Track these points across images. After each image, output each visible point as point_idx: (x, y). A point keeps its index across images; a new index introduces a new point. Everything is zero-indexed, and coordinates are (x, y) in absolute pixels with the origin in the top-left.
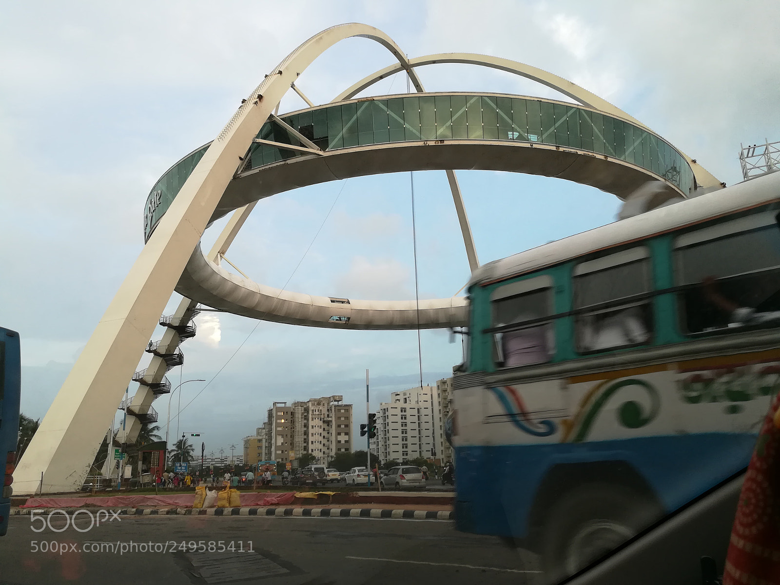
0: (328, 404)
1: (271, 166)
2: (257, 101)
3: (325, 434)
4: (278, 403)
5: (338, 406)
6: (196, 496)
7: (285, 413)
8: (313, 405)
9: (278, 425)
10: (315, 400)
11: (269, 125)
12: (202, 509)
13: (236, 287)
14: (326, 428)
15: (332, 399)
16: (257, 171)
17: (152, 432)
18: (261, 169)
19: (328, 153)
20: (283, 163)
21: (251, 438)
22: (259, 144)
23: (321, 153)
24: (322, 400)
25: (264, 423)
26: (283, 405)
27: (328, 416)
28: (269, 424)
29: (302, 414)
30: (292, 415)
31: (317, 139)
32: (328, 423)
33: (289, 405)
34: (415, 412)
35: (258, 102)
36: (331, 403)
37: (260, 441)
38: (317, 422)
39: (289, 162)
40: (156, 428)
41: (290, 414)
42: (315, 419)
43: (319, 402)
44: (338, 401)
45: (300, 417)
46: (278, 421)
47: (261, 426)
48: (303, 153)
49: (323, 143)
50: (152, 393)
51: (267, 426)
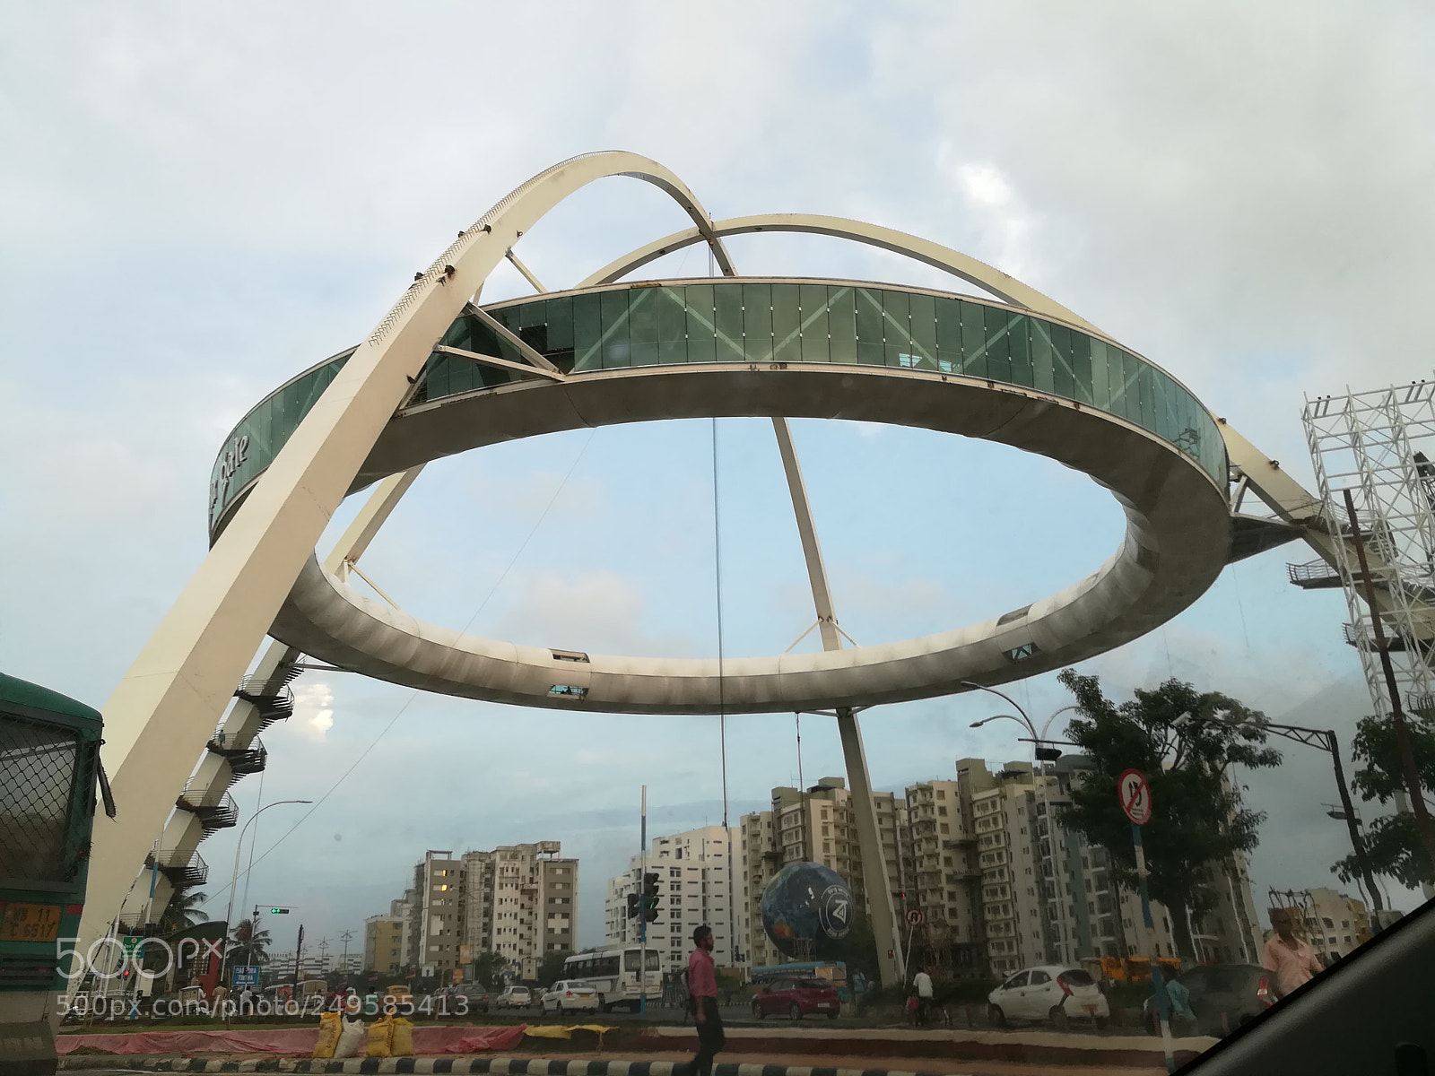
0: (533, 857)
1: (463, 397)
2: (443, 278)
3: (524, 915)
4: (435, 852)
5: (551, 861)
6: (321, 1032)
7: (449, 873)
8: (503, 858)
9: (435, 895)
10: (507, 849)
11: (462, 322)
12: (332, 1061)
13: (377, 625)
14: (527, 903)
15: (539, 848)
16: (437, 405)
17: (191, 904)
18: (444, 402)
19: (573, 377)
20: (487, 392)
21: (379, 919)
22: (444, 355)
23: (560, 377)
24: (520, 849)
25: (408, 892)
26: (445, 857)
27: (531, 881)
28: (417, 893)
29: (482, 875)
30: (461, 876)
31: (554, 351)
32: (530, 894)
33: (456, 857)
34: (698, 876)
35: (446, 278)
36: (539, 856)
37: (398, 926)
38: (510, 892)
39: (499, 391)
40: (198, 898)
41: (458, 874)
42: (506, 885)
43: (513, 853)
44: (552, 853)
45: (477, 879)
46: (436, 888)
47: (401, 896)
48: (527, 376)
49: (564, 359)
50: (201, 826)
51: (412, 898)
